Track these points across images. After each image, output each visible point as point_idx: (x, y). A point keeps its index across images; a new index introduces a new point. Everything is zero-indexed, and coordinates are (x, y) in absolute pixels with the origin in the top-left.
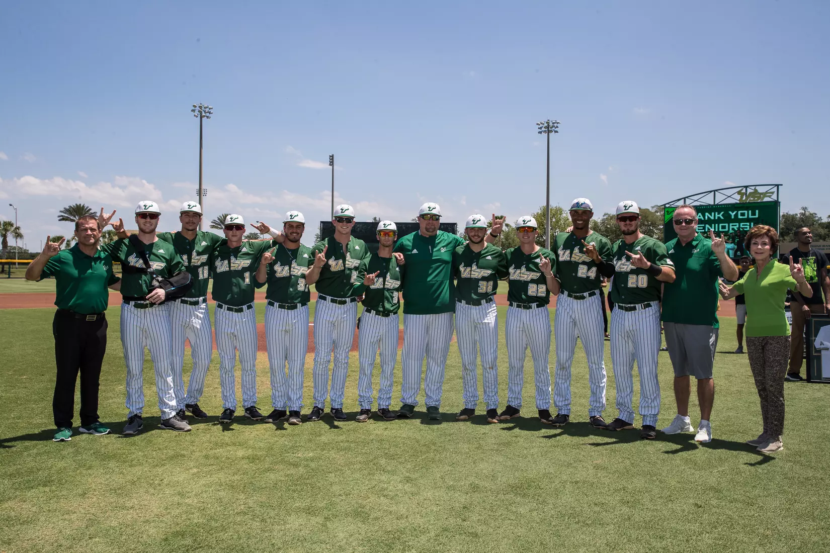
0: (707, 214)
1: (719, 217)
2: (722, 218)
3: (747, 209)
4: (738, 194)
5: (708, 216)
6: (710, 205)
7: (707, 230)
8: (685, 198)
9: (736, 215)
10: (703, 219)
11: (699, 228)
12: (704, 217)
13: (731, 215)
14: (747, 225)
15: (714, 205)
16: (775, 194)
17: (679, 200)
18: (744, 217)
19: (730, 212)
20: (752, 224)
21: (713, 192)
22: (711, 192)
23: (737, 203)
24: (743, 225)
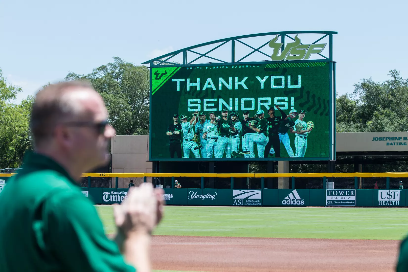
0: (221, 80)
1: (240, 86)
2: (245, 87)
3: (284, 72)
4: (271, 46)
5: (222, 83)
6: (225, 64)
7: (220, 109)
8: (184, 51)
9: (268, 83)
10: (214, 88)
11: (209, 105)
12: (217, 86)
13: (259, 83)
14: (284, 101)
15: (233, 63)
16: (327, 47)
17: (175, 53)
18: (279, 87)
19: (258, 78)
20: (293, 98)
21: (230, 42)
22: (227, 40)
23: (268, 62)
24: (278, 101)
